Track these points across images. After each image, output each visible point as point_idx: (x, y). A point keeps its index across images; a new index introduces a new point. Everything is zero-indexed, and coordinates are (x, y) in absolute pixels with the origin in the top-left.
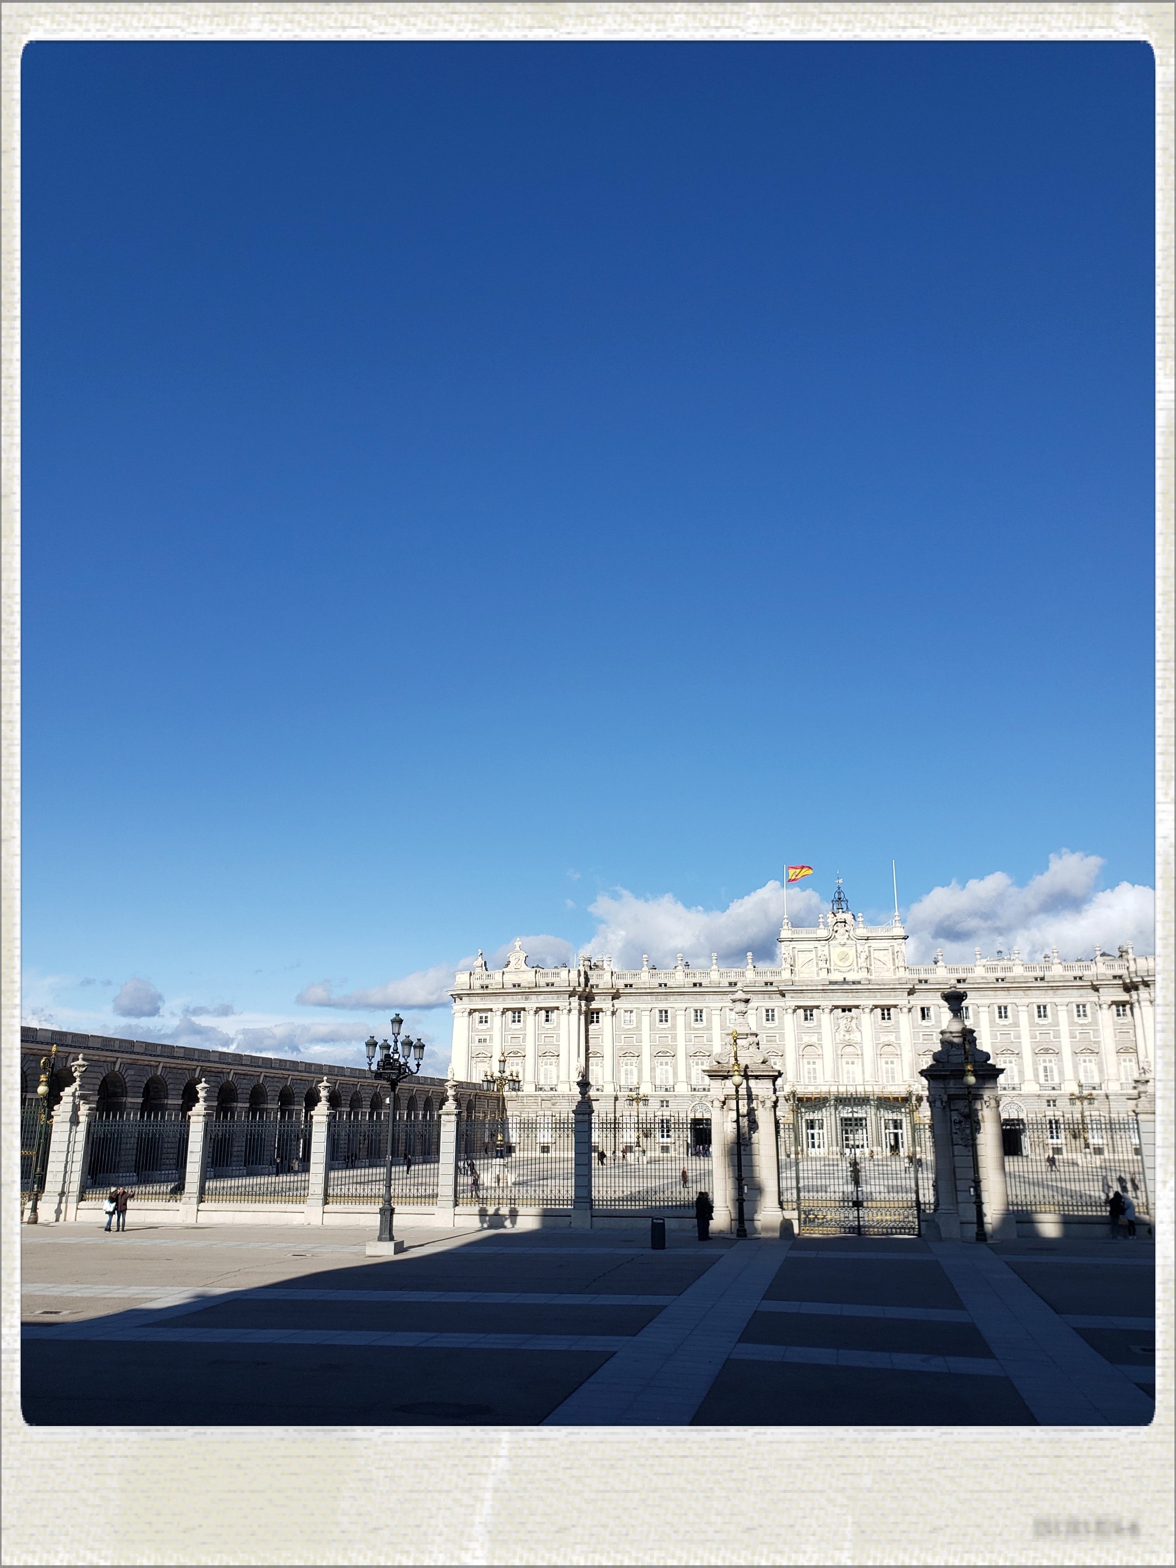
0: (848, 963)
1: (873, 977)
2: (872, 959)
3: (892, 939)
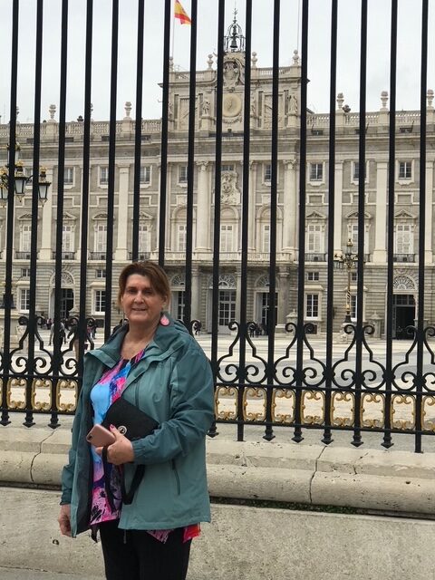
0: (236, 113)
1: (261, 129)
2: (263, 107)
3: (287, 82)
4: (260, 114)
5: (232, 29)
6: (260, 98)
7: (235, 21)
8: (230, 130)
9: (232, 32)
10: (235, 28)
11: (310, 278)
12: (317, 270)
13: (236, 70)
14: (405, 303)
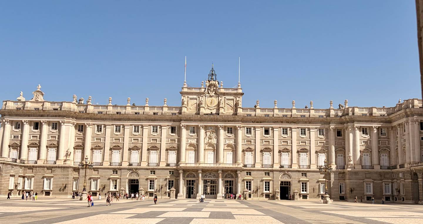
0: (214, 105)
1: (225, 113)
2: (226, 104)
3: (236, 94)
4: (225, 107)
5: (211, 72)
6: (225, 100)
7: (213, 69)
8: (211, 113)
9: (211, 73)
10: (212, 71)
11: (247, 175)
12: (250, 171)
13: (215, 88)
14: (287, 185)
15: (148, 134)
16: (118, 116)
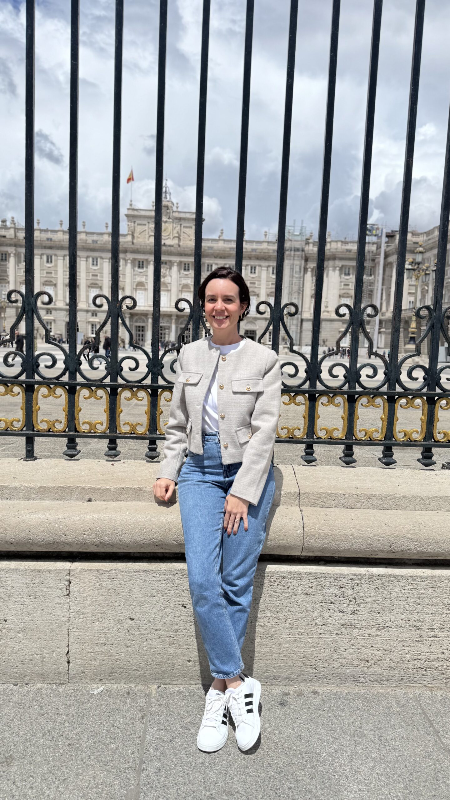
0: (168, 234)
1: (181, 244)
2: (182, 232)
4: (181, 236)
6: (181, 228)
10: (166, 188)
15: (87, 268)
16: (48, 243)
